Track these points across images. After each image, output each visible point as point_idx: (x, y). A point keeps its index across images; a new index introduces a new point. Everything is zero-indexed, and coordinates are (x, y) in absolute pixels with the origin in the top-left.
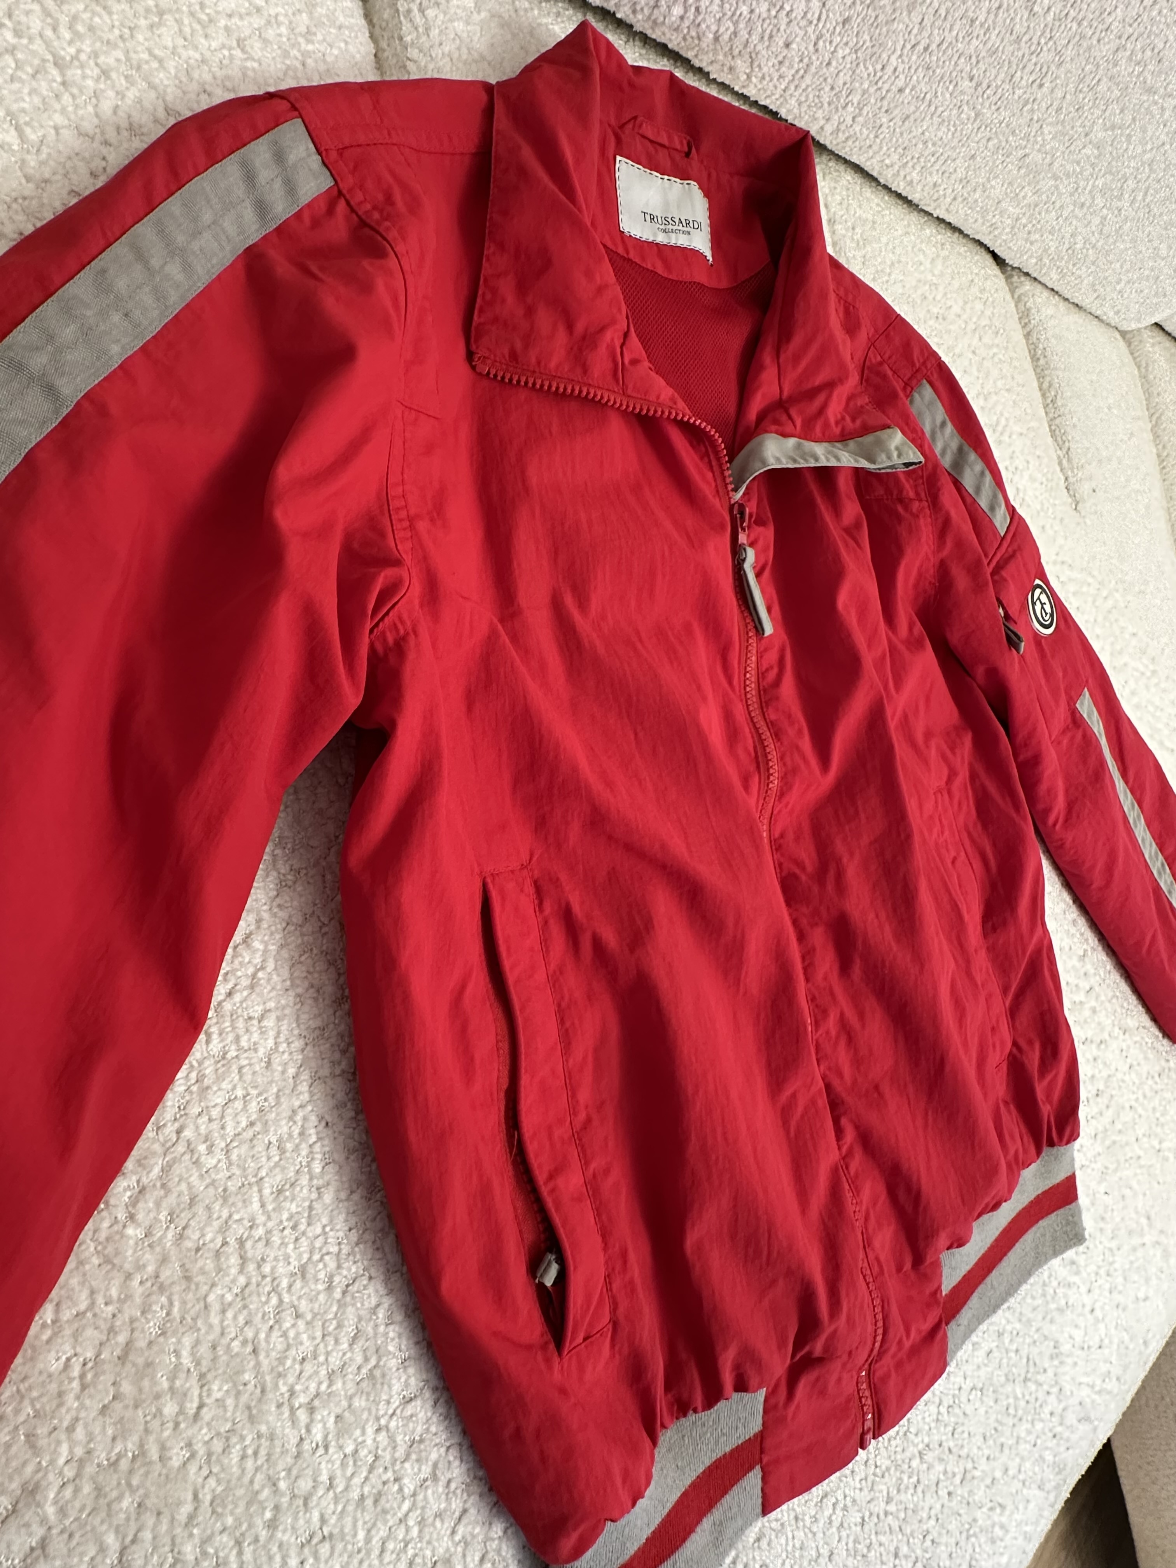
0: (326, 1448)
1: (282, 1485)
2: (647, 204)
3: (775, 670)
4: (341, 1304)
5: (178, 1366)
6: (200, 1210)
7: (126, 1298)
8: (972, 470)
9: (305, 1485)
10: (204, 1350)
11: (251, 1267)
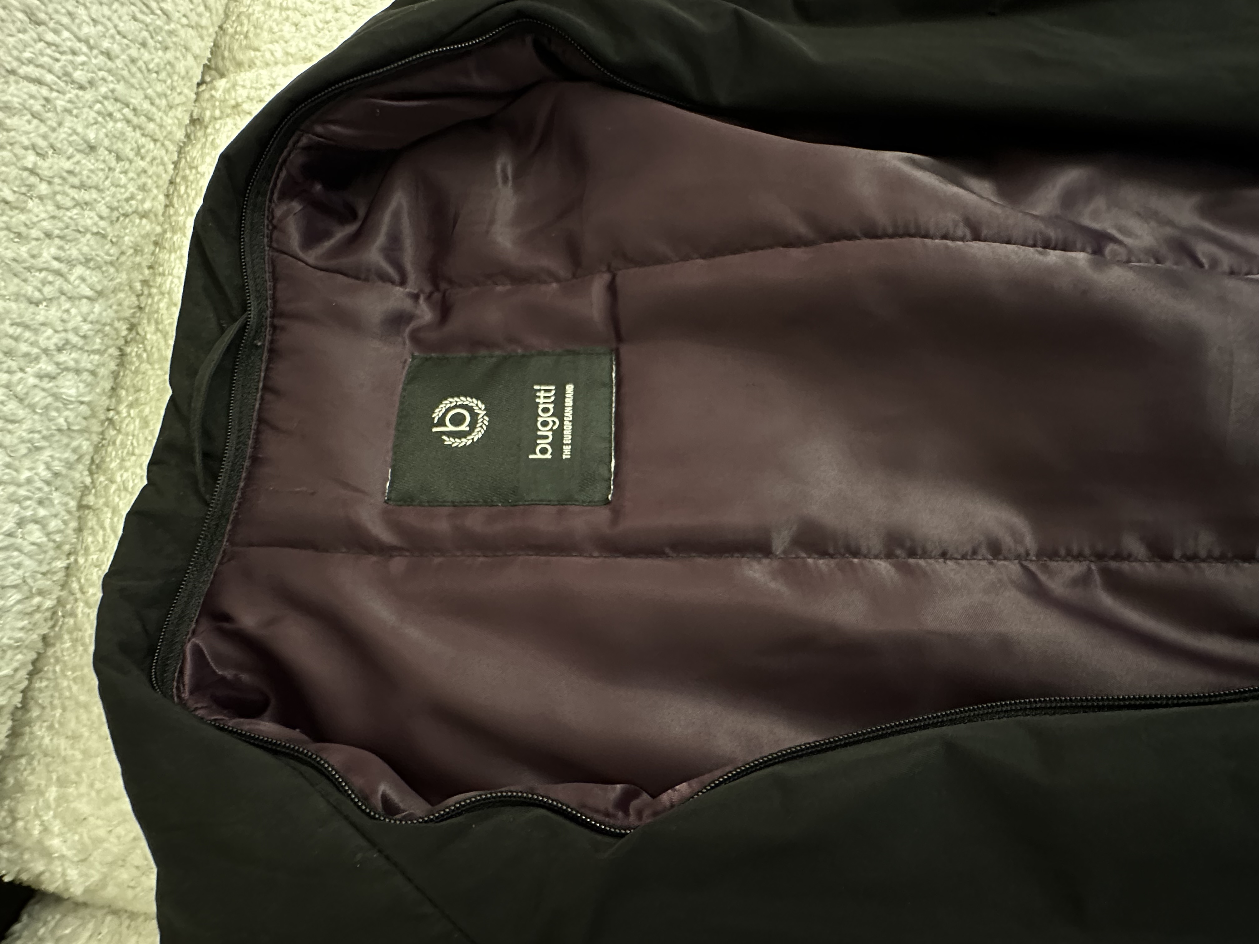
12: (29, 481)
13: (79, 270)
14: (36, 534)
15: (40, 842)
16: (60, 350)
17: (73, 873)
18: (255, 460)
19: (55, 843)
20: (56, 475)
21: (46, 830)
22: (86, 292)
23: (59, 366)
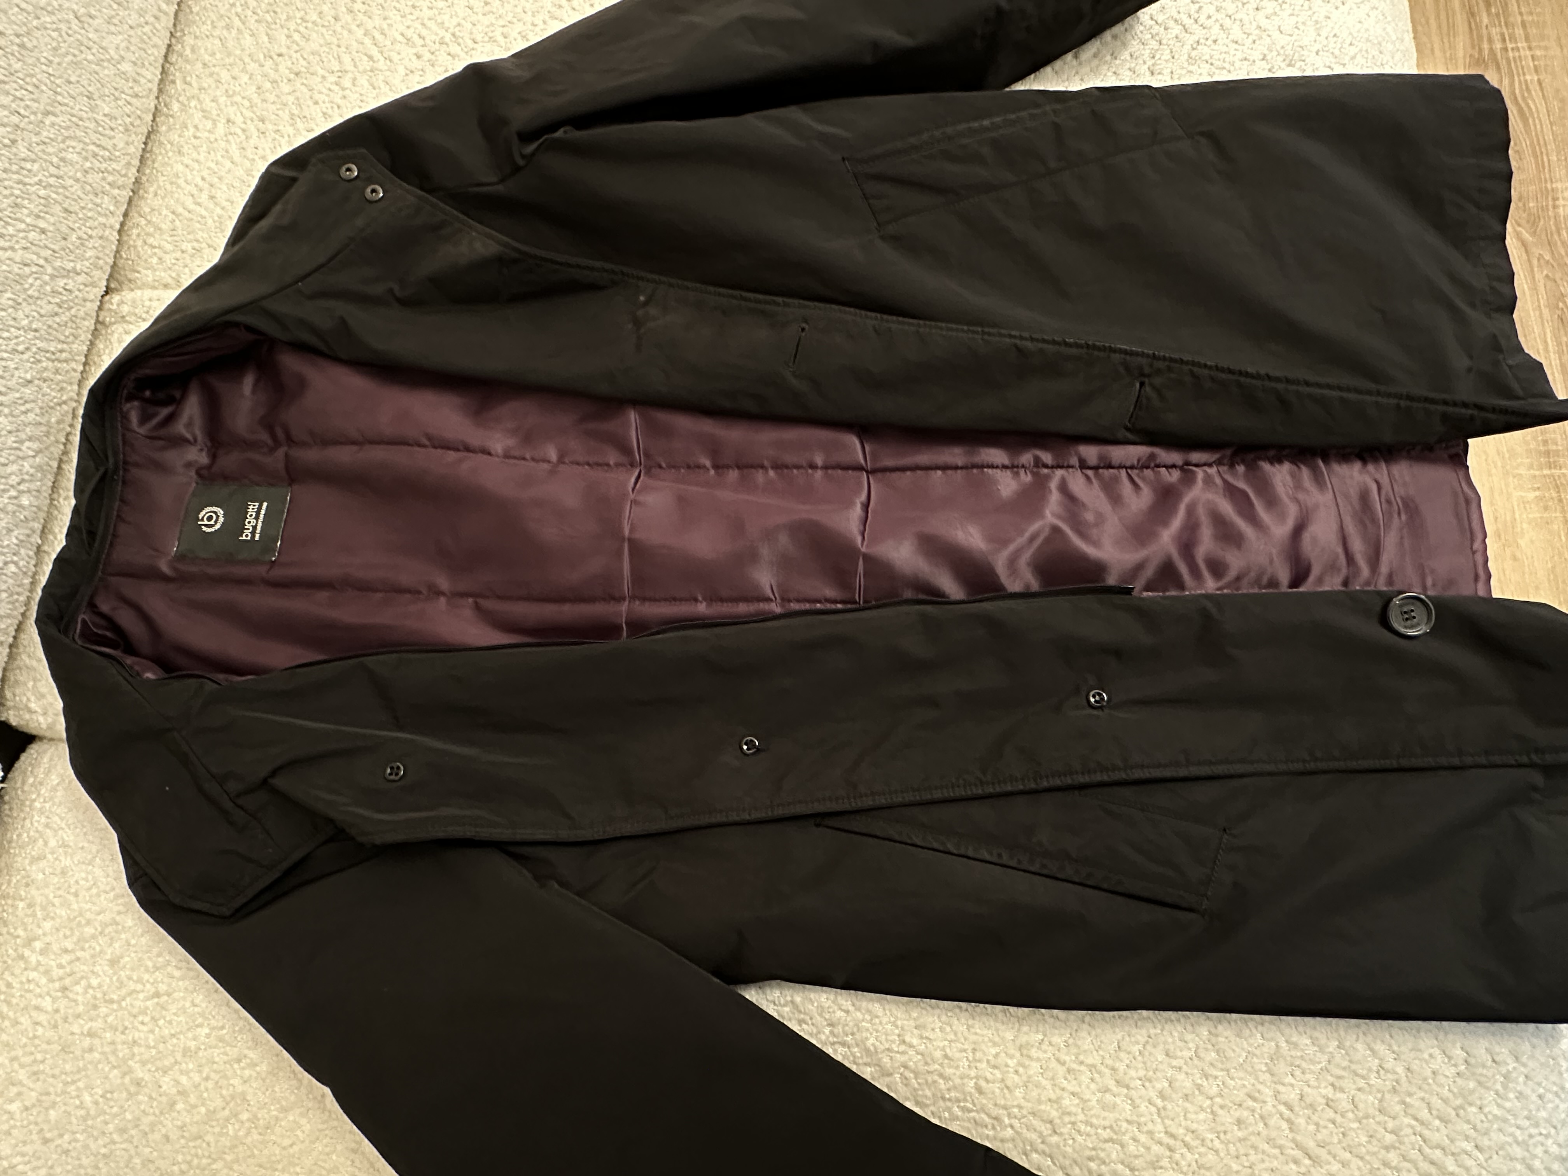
12: (8, 545)
13: (27, 444)
14: (13, 568)
15: (26, 706)
16: (19, 484)
17: (41, 719)
18: (114, 536)
19: (33, 705)
20: (22, 541)
21: (29, 700)
22: (31, 453)
23: (19, 492)
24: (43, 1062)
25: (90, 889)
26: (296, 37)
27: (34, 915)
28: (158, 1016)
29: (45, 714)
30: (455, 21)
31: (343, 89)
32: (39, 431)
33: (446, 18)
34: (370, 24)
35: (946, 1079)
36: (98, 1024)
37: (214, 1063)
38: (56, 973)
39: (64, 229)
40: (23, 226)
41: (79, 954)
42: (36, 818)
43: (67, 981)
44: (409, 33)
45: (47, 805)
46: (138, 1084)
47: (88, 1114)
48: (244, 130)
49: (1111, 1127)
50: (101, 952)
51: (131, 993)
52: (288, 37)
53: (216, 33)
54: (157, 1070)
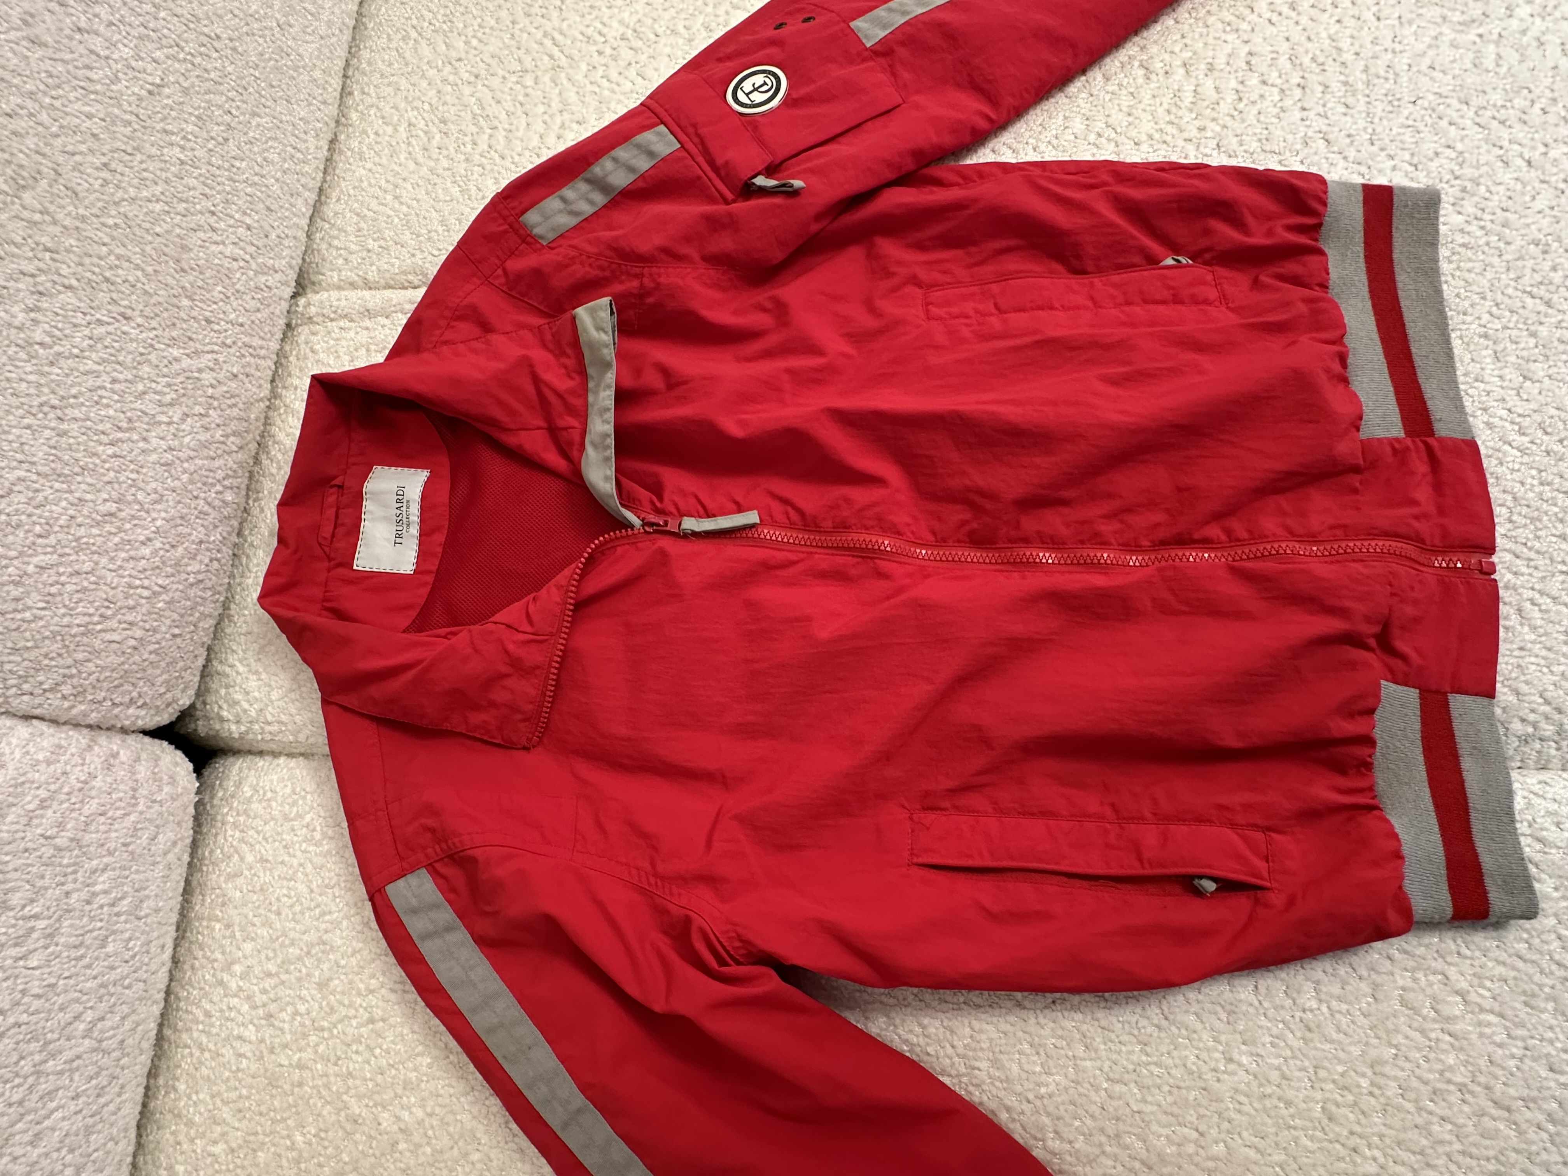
0: (1258, 1055)
1: (1269, 1091)
2: (388, 540)
3: (789, 509)
4: (1173, 1023)
5: (1167, 1137)
6: (1080, 1101)
7: (1115, 1158)
8: (611, 173)
9: (1275, 1076)
10: (1164, 1118)
11: (1126, 1077)
12: (214, 541)
13: (232, 439)
14: (215, 564)
16: (224, 479)
17: (233, 728)
19: (225, 714)
21: (220, 707)
22: (235, 449)
23: (224, 487)
24: (248, 1098)
25: (292, 906)
26: (475, 42)
27: (233, 936)
28: (373, 1045)
29: (238, 722)
30: (635, 18)
31: (526, 87)
32: (242, 426)
33: (626, 15)
34: (548, 26)
35: (1289, 1104)
36: (308, 1055)
37: (438, 1096)
38: (259, 999)
39: (267, 227)
40: (232, 222)
41: (284, 977)
42: (230, 832)
43: (273, 1007)
44: (589, 31)
45: (242, 819)
46: (355, 1121)
47: (301, 1156)
48: (426, 133)
49: (1496, 1159)
50: (308, 975)
51: (341, 1021)
52: (466, 43)
53: (393, 45)
54: (375, 1105)
